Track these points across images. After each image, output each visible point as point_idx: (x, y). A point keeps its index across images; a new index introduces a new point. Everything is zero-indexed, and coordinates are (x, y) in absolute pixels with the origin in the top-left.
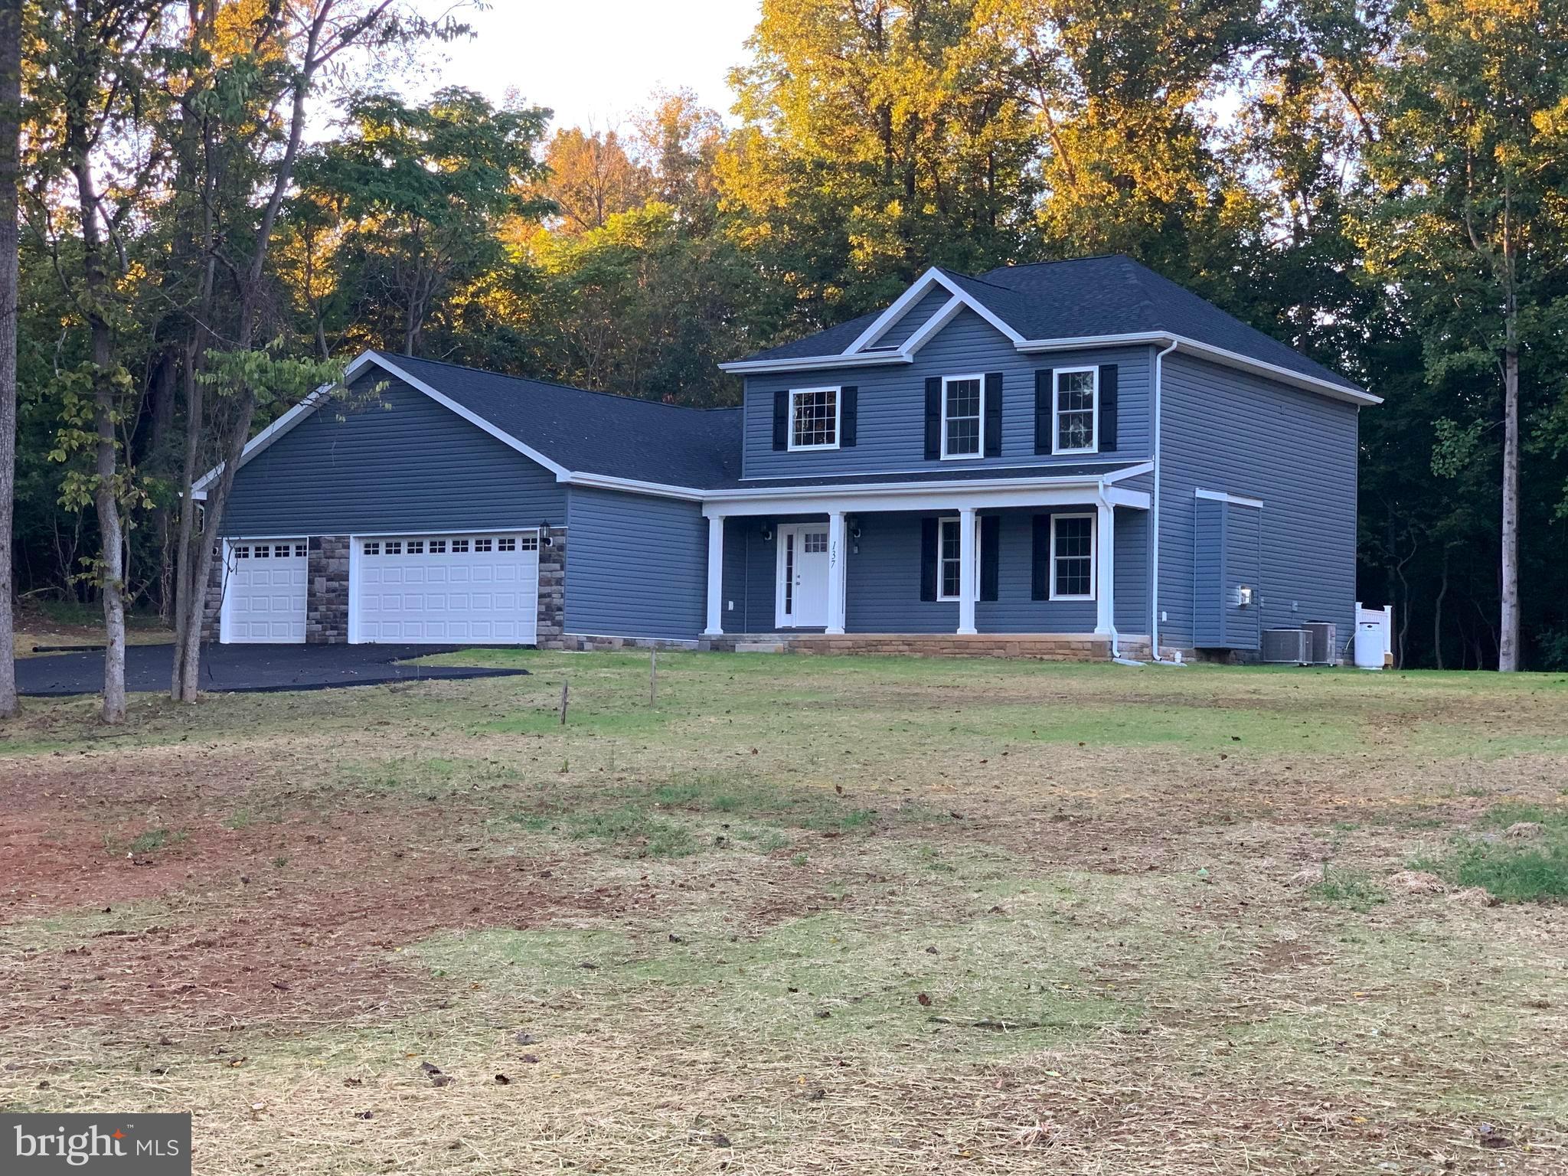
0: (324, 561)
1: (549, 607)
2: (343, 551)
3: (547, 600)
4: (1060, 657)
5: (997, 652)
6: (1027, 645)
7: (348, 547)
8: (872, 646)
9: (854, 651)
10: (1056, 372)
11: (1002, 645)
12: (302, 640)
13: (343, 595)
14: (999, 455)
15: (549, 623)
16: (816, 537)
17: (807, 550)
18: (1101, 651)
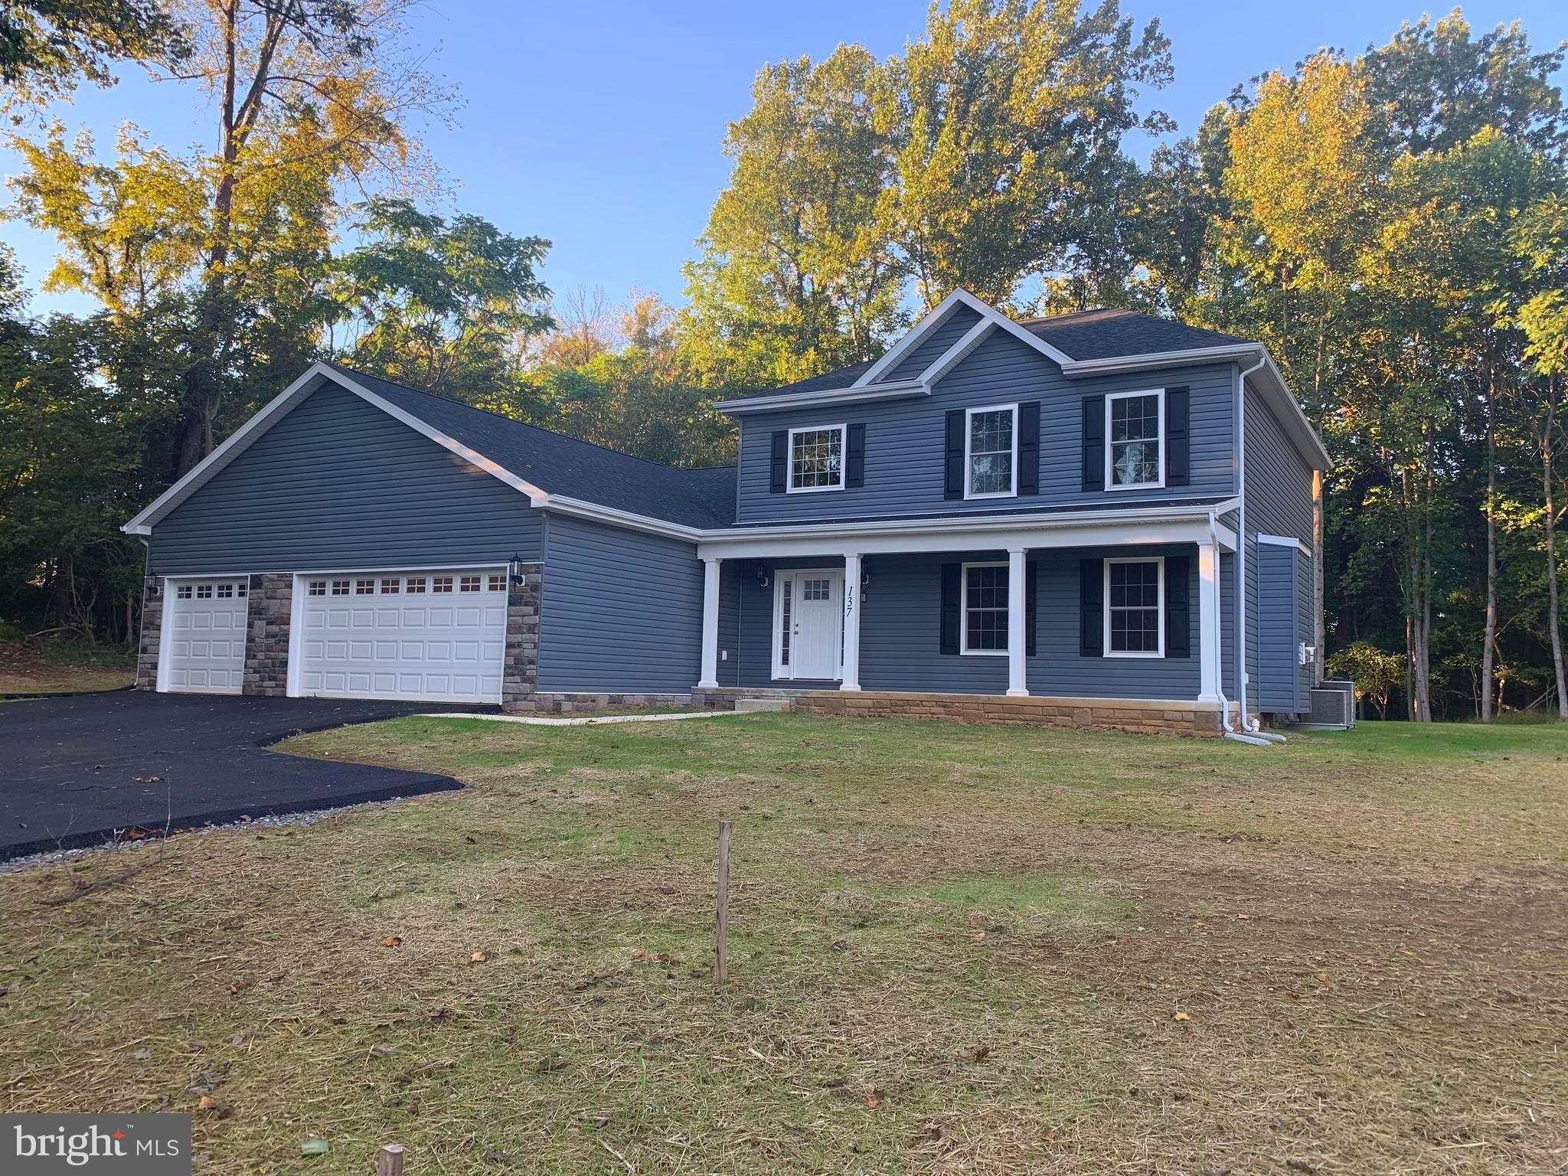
0: (265, 603)
1: (518, 661)
2: (285, 591)
3: (517, 651)
4: (1150, 730)
5: (1060, 719)
6: (1102, 713)
7: (290, 586)
8: (898, 707)
9: (877, 712)
10: (1109, 398)
11: (1068, 711)
12: (237, 690)
13: (283, 640)
14: (1037, 493)
15: (518, 679)
16: (817, 584)
17: (807, 597)
18: (1207, 724)
